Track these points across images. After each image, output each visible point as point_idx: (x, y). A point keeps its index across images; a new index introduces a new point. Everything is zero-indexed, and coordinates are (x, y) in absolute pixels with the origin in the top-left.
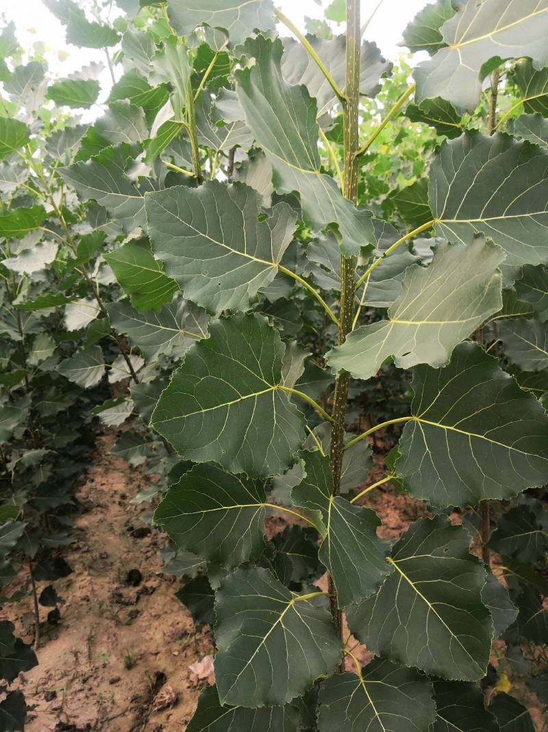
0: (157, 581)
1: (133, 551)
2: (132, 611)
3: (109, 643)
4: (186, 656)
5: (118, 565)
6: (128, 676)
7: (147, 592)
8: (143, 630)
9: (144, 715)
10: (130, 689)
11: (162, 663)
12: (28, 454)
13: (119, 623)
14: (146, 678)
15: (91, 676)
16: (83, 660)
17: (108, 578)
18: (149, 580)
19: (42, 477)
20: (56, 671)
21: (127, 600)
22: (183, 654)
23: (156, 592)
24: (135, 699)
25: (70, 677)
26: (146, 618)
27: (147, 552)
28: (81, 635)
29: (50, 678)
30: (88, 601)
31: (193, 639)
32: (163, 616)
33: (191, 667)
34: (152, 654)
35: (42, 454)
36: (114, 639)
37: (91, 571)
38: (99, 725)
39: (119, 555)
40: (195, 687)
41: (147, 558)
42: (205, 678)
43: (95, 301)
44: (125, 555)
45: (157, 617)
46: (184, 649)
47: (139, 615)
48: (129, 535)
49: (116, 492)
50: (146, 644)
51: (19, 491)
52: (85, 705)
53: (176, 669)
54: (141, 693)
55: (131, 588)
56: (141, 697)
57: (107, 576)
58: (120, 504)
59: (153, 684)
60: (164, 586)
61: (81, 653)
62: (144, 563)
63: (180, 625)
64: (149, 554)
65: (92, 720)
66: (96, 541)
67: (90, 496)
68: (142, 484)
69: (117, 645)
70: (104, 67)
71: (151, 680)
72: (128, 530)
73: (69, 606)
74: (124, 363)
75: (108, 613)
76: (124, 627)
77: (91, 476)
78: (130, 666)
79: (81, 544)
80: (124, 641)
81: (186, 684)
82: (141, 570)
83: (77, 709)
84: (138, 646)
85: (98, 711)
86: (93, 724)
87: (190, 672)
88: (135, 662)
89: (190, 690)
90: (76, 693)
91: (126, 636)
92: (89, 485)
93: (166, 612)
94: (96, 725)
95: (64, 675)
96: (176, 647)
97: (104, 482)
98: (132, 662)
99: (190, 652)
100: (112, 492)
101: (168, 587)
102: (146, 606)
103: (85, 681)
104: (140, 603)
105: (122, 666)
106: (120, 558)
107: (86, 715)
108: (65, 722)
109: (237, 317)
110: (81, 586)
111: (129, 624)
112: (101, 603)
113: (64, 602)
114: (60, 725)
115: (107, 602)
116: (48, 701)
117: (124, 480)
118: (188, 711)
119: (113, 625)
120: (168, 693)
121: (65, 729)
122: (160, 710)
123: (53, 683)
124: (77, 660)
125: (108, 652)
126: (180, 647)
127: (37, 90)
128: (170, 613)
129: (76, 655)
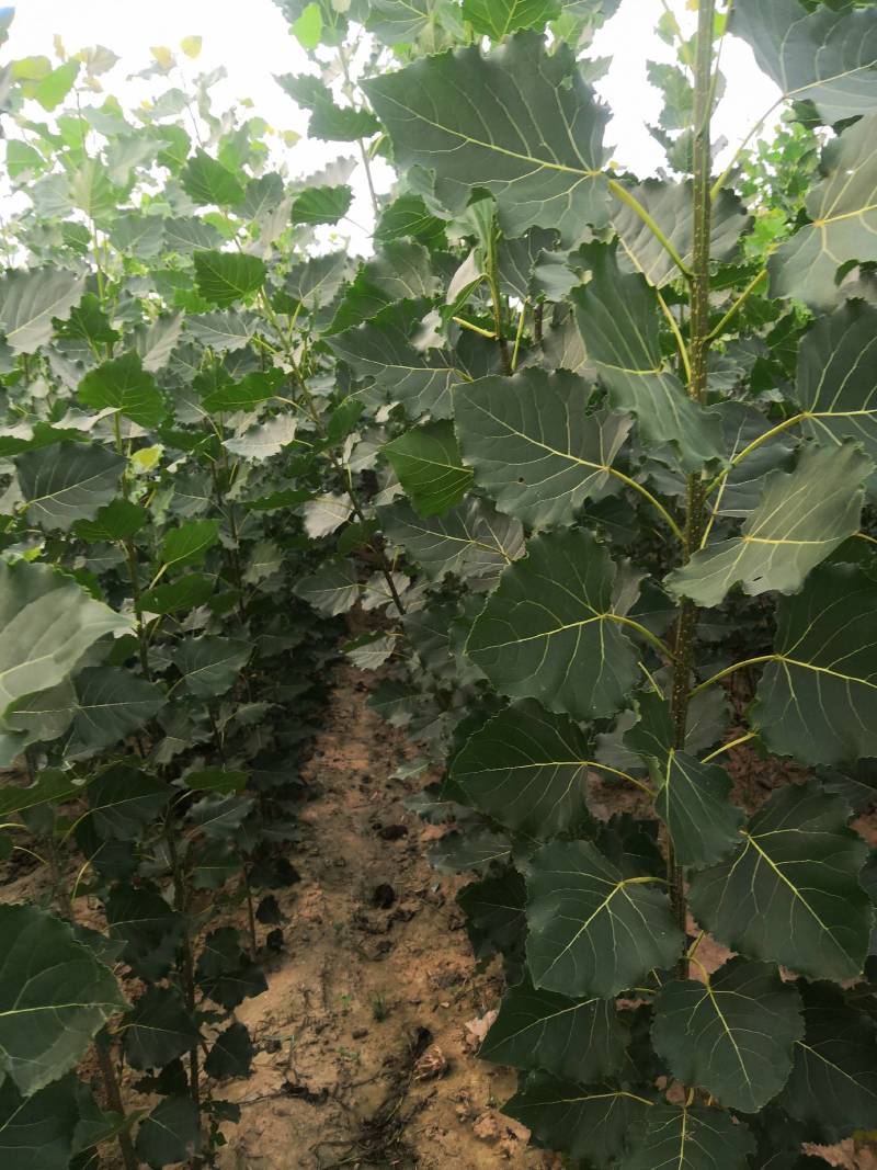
0: (418, 903)
1: (381, 859)
2: (381, 943)
3: (350, 982)
4: (460, 1010)
5: (360, 876)
6: (378, 1029)
7: (404, 917)
8: (398, 969)
9: (402, 1084)
10: (382, 1048)
11: (426, 1017)
12: (243, 709)
13: (363, 958)
14: (404, 1035)
15: (327, 1025)
16: (316, 1002)
17: (346, 895)
18: (406, 900)
19: (259, 743)
20: (279, 1013)
21: (374, 927)
22: (457, 1006)
23: (415, 918)
24: (388, 1062)
25: (300, 1024)
26: (401, 954)
27: (403, 860)
28: (312, 968)
29: (271, 1022)
30: (320, 923)
31: (471, 987)
32: (428, 952)
33: (469, 1025)
34: (410, 1002)
35: (264, 709)
36: (358, 978)
37: (324, 883)
38: (340, 1092)
39: (361, 863)
40: (474, 1053)
41: (402, 870)
43: (346, 496)
44: (369, 865)
45: (418, 953)
46: (457, 1000)
47: (391, 949)
48: (375, 835)
49: (355, 772)
50: (404, 989)
51: (232, 760)
52: (320, 1063)
53: (446, 1026)
54: (396, 1055)
55: (380, 910)
56: (397, 1060)
57: (345, 892)
58: (362, 789)
59: (413, 1044)
60: (426, 912)
61: (313, 993)
62: (398, 877)
63: (452, 967)
64: (405, 864)
65: (331, 1084)
66: (329, 841)
67: (319, 775)
68: (394, 762)
69: (362, 986)
70: (357, 164)
71: (411, 1038)
72: (374, 828)
73: (295, 927)
74: (384, 583)
75: (348, 942)
76: (373, 963)
77: (319, 747)
78: (380, 1017)
79: (308, 844)
80: (372, 982)
81: (460, 1047)
82: (393, 887)
83: (309, 1067)
84: (390, 991)
85: (339, 1073)
86: (331, 1089)
87: (467, 1031)
88: (389, 1010)
89: (466, 1056)
90: (308, 1045)
91: (374, 976)
92: (317, 759)
93: (431, 948)
94: (335, 1092)
95: (291, 1020)
96: (446, 998)
97: (337, 757)
98: (384, 1012)
99: (465, 1005)
100: (350, 772)
101: (433, 913)
102: (402, 936)
103: (319, 1031)
104: (393, 932)
105: (369, 1015)
106: (363, 867)
107: (322, 1077)
108: (295, 1083)
109: (559, 532)
110: (309, 903)
111: (378, 960)
112: (339, 928)
113: (288, 921)
114: (287, 1085)
115: (347, 927)
116: (270, 1052)
117: (367, 754)
118: (464, 1084)
119: (356, 960)
120: (435, 1057)
121: (294, 1091)
122: (423, 1080)
123: (276, 1029)
124: (307, 1002)
125: (349, 994)
126: (452, 997)
127: (276, 213)
128: (437, 949)
129: (306, 995)
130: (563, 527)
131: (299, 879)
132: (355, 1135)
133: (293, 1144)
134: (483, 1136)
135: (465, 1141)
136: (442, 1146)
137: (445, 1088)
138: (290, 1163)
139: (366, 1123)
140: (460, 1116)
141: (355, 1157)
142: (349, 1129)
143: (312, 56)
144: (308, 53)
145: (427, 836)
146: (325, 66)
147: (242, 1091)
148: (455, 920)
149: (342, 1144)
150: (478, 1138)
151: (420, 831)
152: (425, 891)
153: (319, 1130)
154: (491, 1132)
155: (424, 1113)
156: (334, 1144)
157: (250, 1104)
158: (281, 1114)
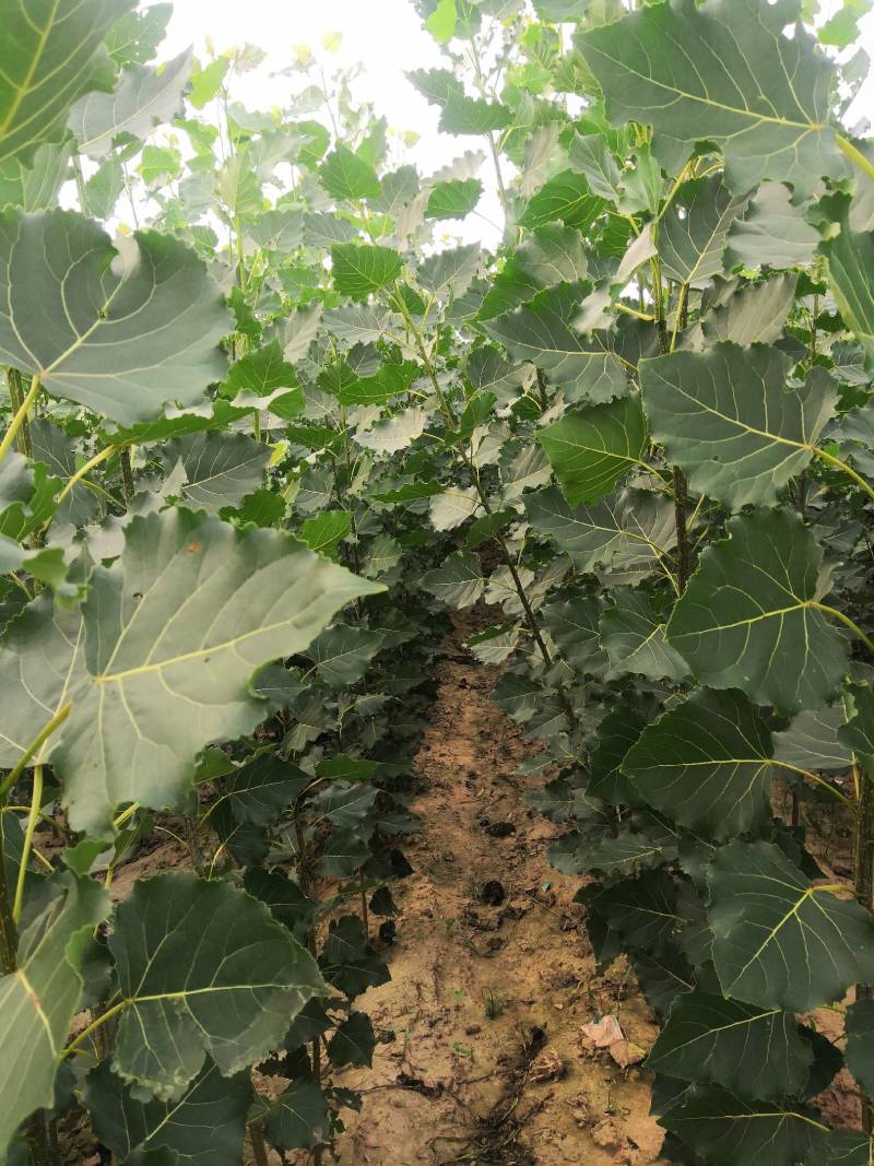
0: (528, 902)
1: (490, 856)
2: (492, 939)
3: (461, 978)
4: (574, 1013)
5: (469, 872)
6: (491, 1026)
7: (512, 914)
8: (510, 967)
9: (517, 1084)
10: (495, 1046)
11: (539, 1017)
13: (474, 953)
14: (518, 1034)
15: (440, 1019)
16: (428, 995)
17: (456, 889)
18: (516, 898)
19: (373, 735)
20: (392, 1004)
21: (485, 923)
22: (571, 1009)
23: (526, 916)
24: (502, 1060)
25: (413, 1016)
26: (513, 952)
27: (512, 857)
28: (424, 961)
29: (385, 1013)
30: (431, 916)
31: (585, 989)
32: (539, 951)
33: (585, 1029)
34: (523, 1001)
35: (382, 701)
36: (469, 974)
37: (433, 877)
38: (455, 1087)
39: (469, 859)
40: (591, 1057)
41: (511, 868)
42: (604, 1048)
43: (473, 489)
44: (479, 860)
45: (530, 951)
46: (571, 1002)
47: (502, 947)
48: (483, 832)
49: (461, 768)
50: (516, 988)
51: (349, 750)
52: (434, 1057)
53: (561, 1028)
54: (510, 1054)
55: (490, 907)
56: (511, 1059)
57: (455, 886)
58: (468, 785)
59: (527, 1044)
60: (537, 910)
61: (425, 986)
62: (506, 875)
63: (564, 967)
64: (515, 862)
65: (445, 1079)
66: (437, 836)
67: (426, 770)
68: (499, 760)
69: (473, 983)
71: (525, 1037)
72: (481, 824)
73: (406, 920)
75: (459, 937)
76: (483, 959)
77: (425, 743)
78: (493, 1014)
79: (417, 837)
80: (484, 978)
81: (575, 1052)
82: (503, 884)
83: (424, 1060)
84: (503, 989)
85: (453, 1068)
86: (446, 1083)
87: (582, 1035)
88: (501, 1010)
89: (583, 1060)
90: (422, 1038)
91: (485, 973)
92: (423, 755)
93: (542, 947)
94: (451, 1086)
95: (405, 1011)
96: (559, 999)
97: (443, 752)
98: (496, 1010)
99: (580, 1008)
100: (456, 768)
101: (544, 912)
102: (513, 934)
103: (432, 1025)
104: (503, 929)
105: (481, 1012)
106: (472, 863)
107: (436, 1071)
108: (410, 1075)
109: (762, 513)
110: (418, 896)
111: (489, 956)
112: (450, 923)
113: (400, 913)
114: (402, 1077)
115: (457, 922)
116: (384, 1043)
117: (472, 751)
118: (581, 1089)
119: (467, 955)
120: (552, 1059)
121: (409, 1083)
122: (540, 1082)
123: (389, 1020)
124: (420, 994)
125: (462, 990)
126: (566, 998)
127: (411, 205)
128: (549, 949)
129: (418, 988)
130: (767, 508)
131: (411, 871)
132: (470, 1132)
133: (410, 1136)
134: (603, 1143)
135: (585, 1147)
136: (560, 1150)
137: (562, 1091)
138: (407, 1155)
139: (482, 1121)
140: (578, 1121)
141: (471, 1154)
142: (465, 1125)
143: (445, 49)
144: (441, 46)
145: (536, 834)
146: (458, 59)
147: (358, 1080)
148: (567, 921)
149: (458, 1140)
150: (597, 1144)
151: (528, 829)
152: (535, 890)
153: (434, 1125)
154: (611, 1140)
155: (542, 1115)
156: (450, 1140)
157: (366, 1093)
158: (398, 1105)
